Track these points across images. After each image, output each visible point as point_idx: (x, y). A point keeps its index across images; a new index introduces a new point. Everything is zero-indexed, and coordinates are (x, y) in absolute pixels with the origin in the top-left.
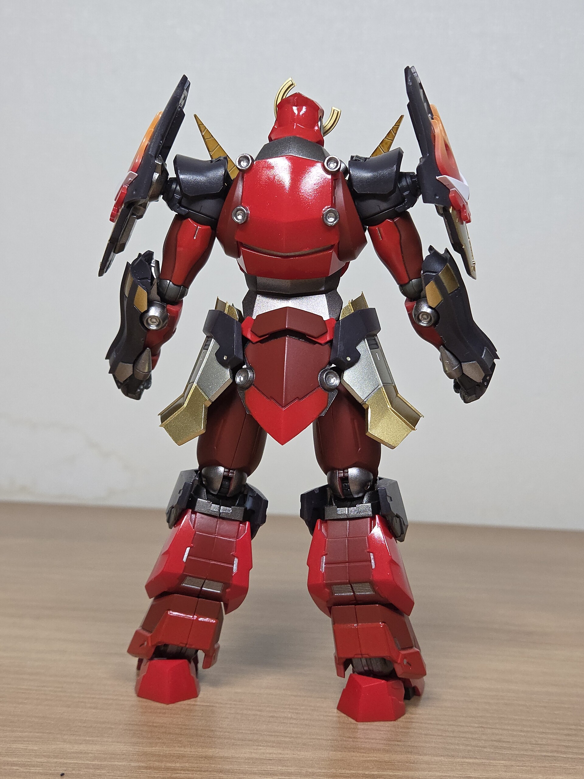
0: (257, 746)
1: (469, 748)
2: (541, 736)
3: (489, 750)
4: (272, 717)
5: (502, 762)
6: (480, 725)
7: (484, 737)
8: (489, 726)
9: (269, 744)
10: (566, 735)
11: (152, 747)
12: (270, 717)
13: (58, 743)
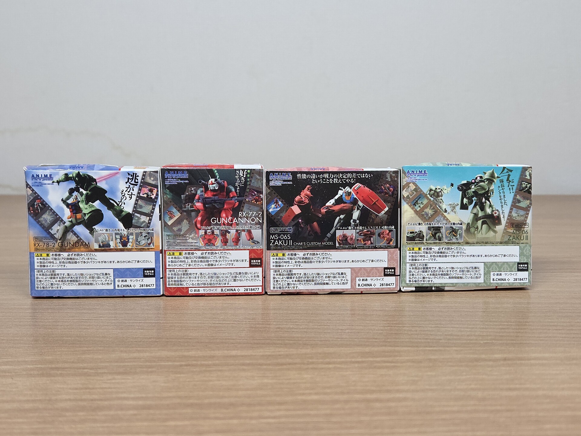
0: (269, 347)
1: (429, 341)
2: (482, 330)
3: (443, 341)
4: (279, 328)
5: (454, 348)
6: (436, 326)
7: (439, 333)
8: (442, 326)
9: (278, 346)
10: (501, 329)
11: (189, 352)
12: (277, 328)
13: (117, 353)
